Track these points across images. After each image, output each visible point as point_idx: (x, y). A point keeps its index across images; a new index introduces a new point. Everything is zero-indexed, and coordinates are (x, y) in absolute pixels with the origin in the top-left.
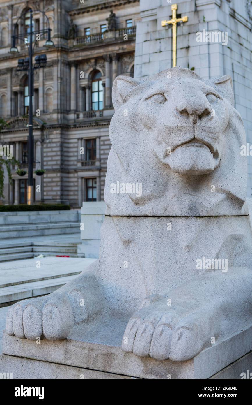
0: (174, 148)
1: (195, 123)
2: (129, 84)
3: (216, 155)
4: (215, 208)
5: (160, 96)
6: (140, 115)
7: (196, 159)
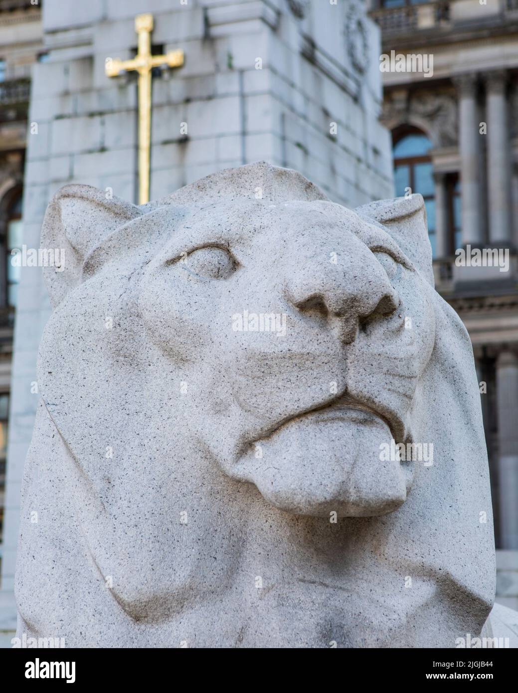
0: (276, 427)
1: (348, 341)
2: (104, 214)
5: (217, 252)
6: (147, 316)
7: (354, 465)
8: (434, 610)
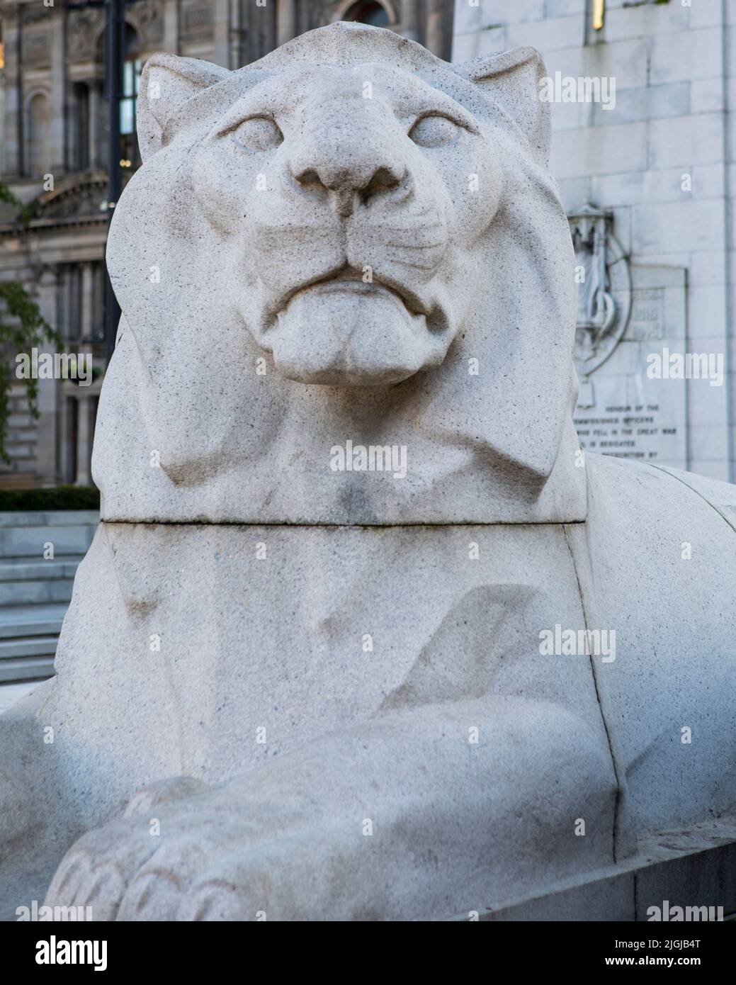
1: (346, 214)
2: (183, 83)
3: (436, 320)
4: (430, 497)
5: (264, 123)
6: (197, 188)
7: (350, 336)
8: (473, 477)
